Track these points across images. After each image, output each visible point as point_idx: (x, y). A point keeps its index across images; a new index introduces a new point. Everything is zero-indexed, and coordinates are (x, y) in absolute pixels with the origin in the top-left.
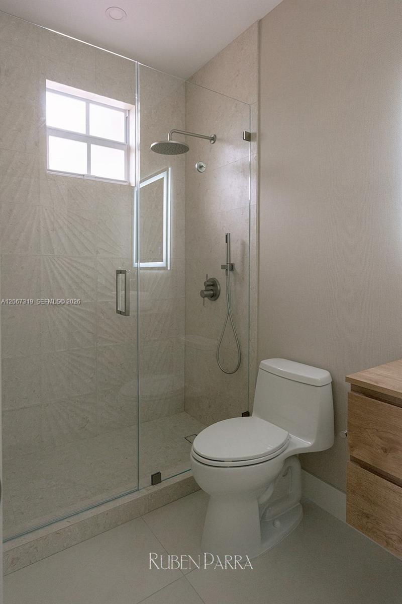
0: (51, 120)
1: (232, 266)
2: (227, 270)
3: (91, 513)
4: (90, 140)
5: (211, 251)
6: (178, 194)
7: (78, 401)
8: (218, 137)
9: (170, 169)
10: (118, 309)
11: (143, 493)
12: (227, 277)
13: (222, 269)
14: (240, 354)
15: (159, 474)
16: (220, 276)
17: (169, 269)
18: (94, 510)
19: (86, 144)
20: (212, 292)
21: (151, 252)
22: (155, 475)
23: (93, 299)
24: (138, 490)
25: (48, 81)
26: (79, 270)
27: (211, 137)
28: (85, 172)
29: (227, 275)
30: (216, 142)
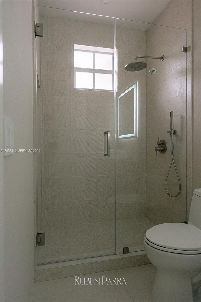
0: (77, 64)
1: (175, 131)
2: (171, 134)
3: (90, 260)
4: (94, 71)
5: (161, 124)
6: (142, 95)
7: (88, 203)
8: (165, 56)
9: (138, 82)
10: (105, 153)
11: (118, 257)
12: (171, 138)
13: (168, 133)
14: (180, 185)
15: (127, 248)
16: (167, 138)
17: (137, 137)
18: (91, 259)
19: (93, 73)
20: (162, 148)
21: (127, 127)
22: (125, 248)
23: (96, 152)
24: (115, 254)
25: (75, 45)
26: (89, 136)
27: (161, 57)
28: (92, 87)
29: (171, 137)
30: (164, 59)
